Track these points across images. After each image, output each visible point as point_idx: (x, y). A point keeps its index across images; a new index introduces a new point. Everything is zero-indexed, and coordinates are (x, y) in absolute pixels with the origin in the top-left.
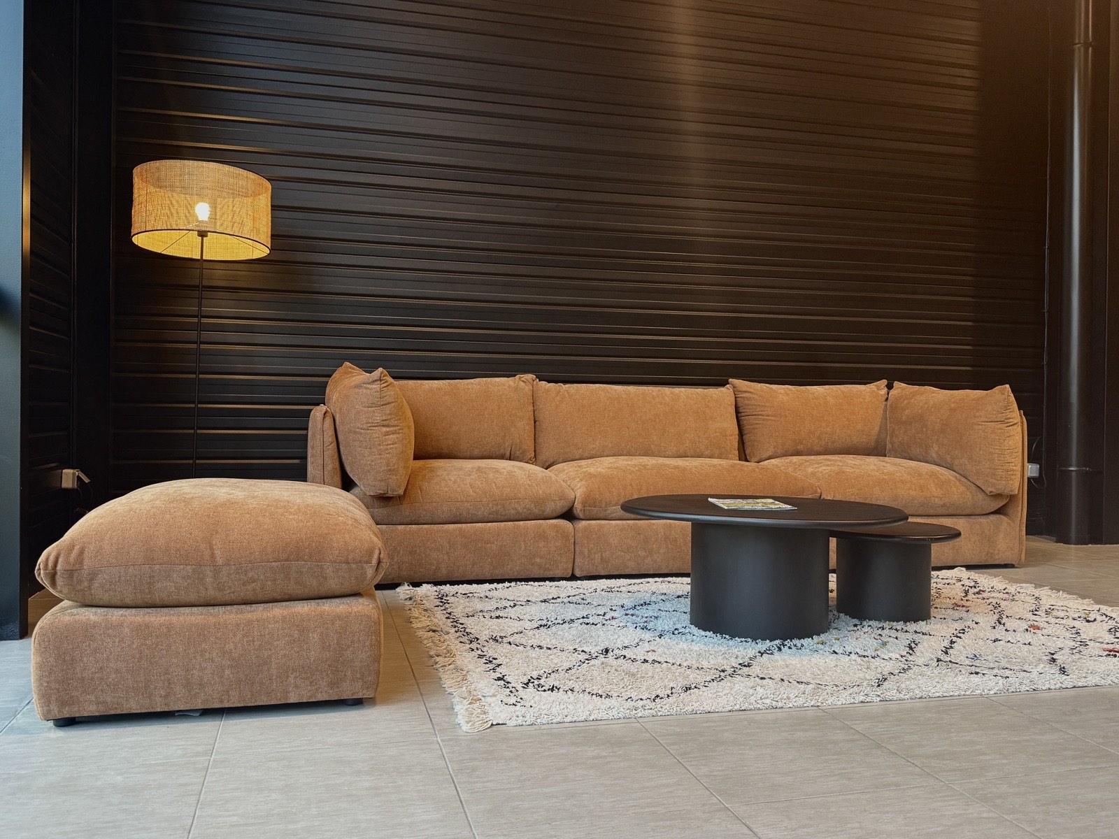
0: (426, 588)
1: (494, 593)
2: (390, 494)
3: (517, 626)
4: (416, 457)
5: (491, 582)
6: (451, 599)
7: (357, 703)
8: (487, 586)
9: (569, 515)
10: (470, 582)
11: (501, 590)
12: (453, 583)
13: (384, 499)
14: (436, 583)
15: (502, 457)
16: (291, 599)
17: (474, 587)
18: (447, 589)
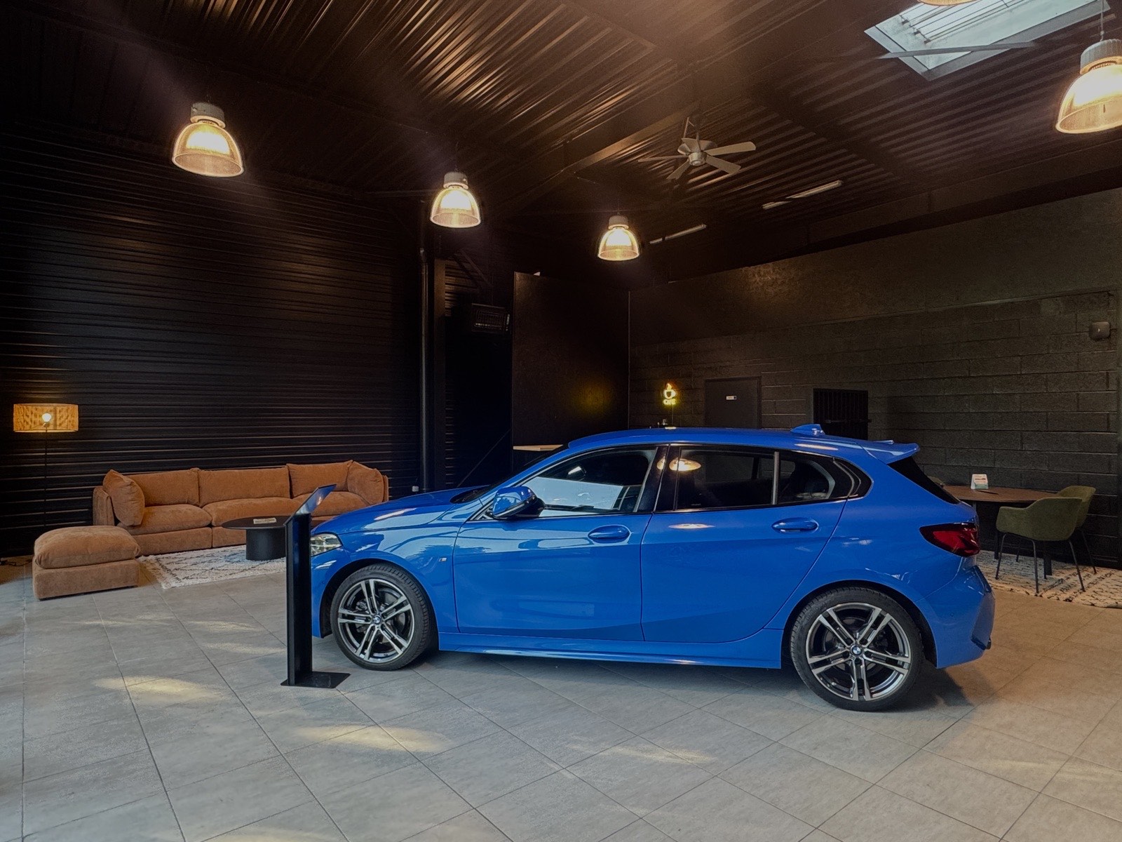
0: (151, 557)
1: (179, 556)
2: (135, 524)
3: (184, 565)
4: (146, 506)
5: (178, 552)
6: (161, 560)
7: (132, 587)
8: (176, 554)
9: (210, 526)
10: (169, 553)
11: (182, 555)
12: (162, 554)
13: (133, 527)
14: (155, 555)
15: (184, 503)
16: (111, 562)
17: (171, 555)
18: (159, 556)
